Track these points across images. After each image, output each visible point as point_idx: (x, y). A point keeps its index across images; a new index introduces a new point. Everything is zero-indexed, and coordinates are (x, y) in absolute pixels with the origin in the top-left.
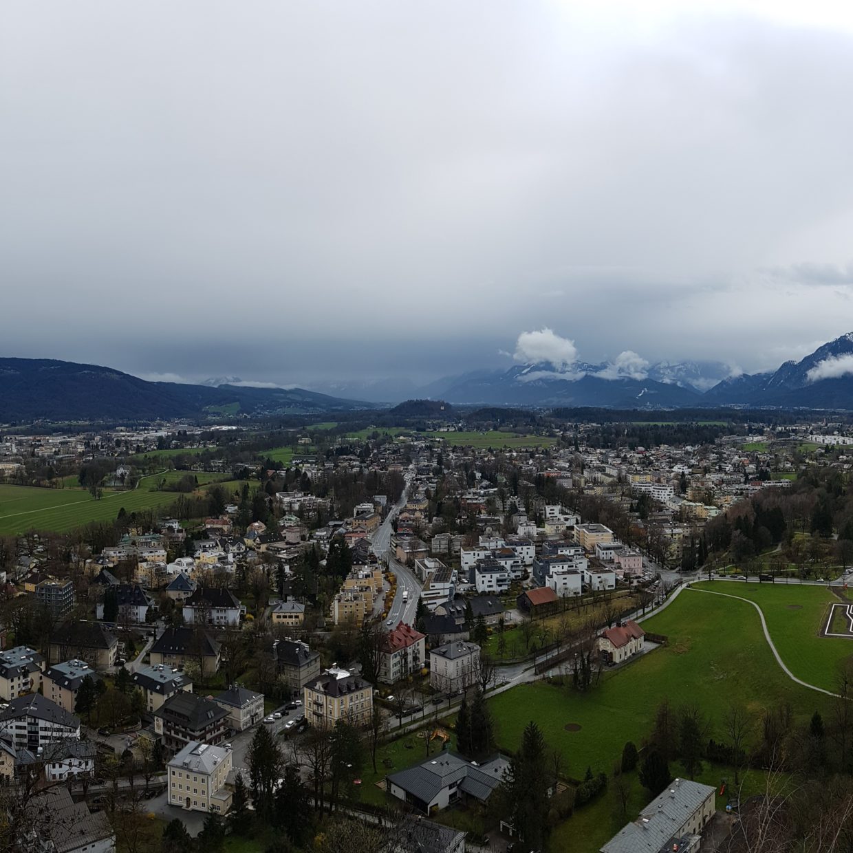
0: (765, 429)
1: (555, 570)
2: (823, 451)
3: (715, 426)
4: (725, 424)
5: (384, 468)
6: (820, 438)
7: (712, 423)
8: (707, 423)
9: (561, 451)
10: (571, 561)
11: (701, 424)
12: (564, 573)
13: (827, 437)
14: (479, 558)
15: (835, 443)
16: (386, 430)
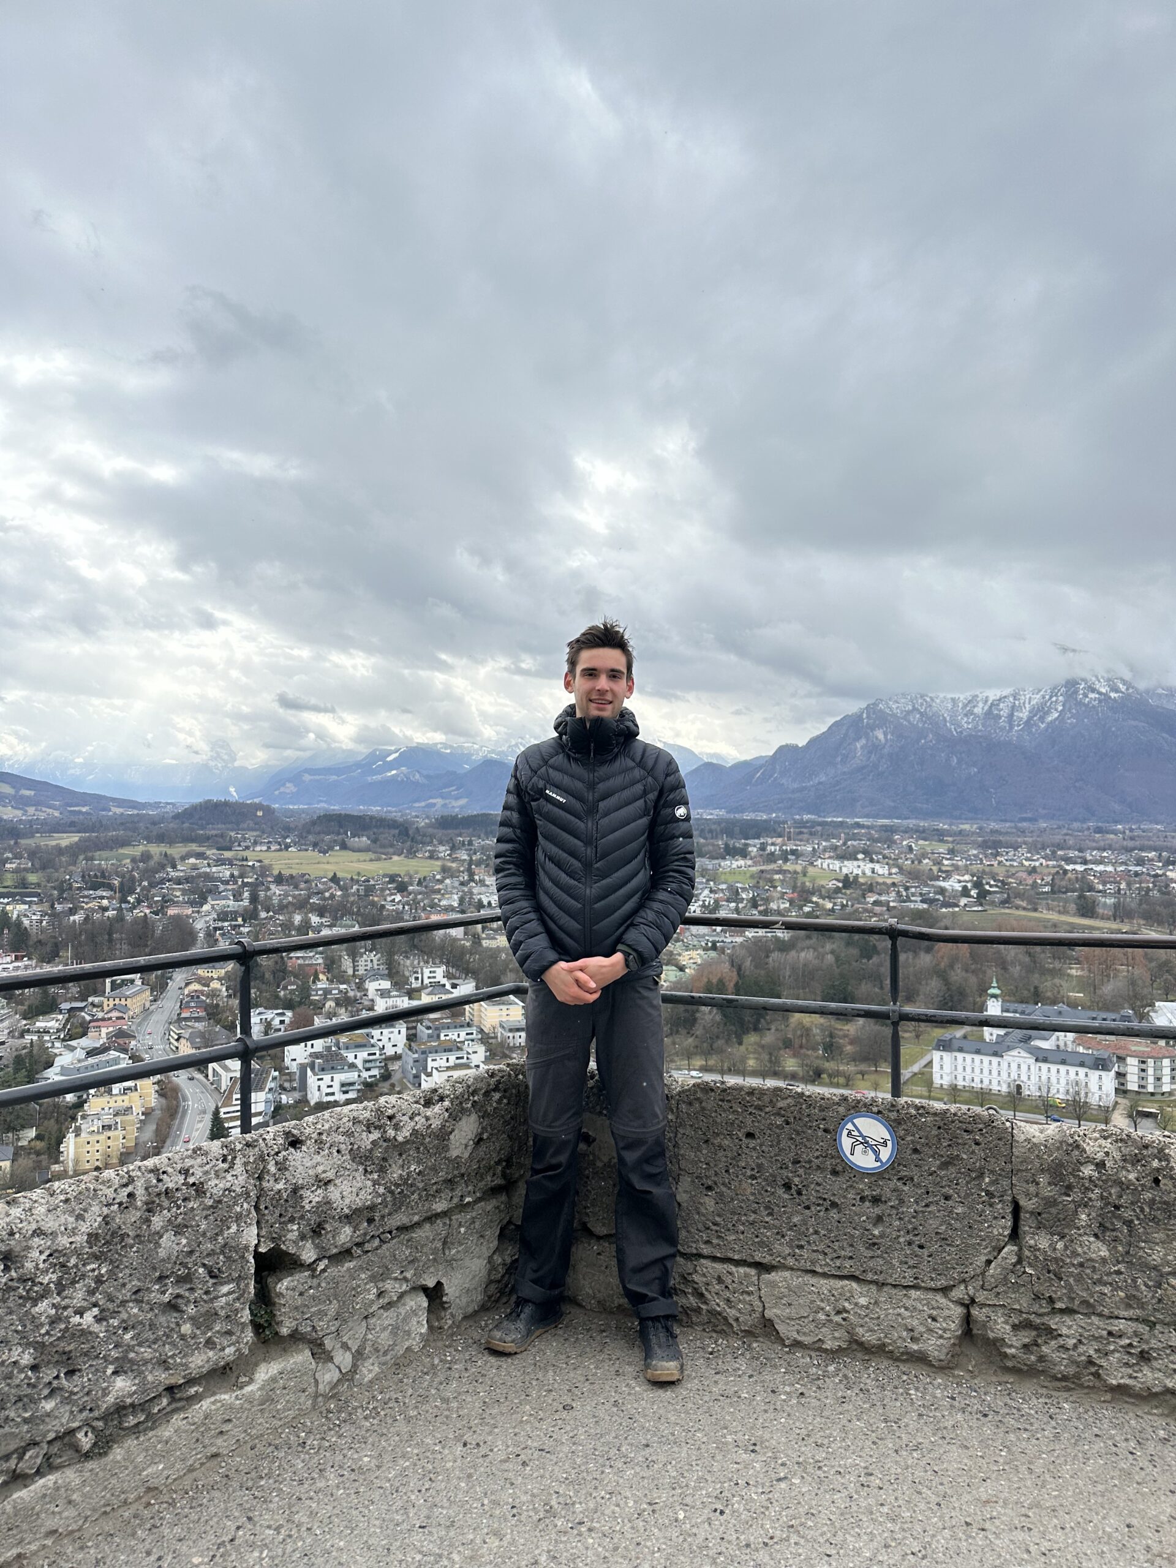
0: (750, 849)
1: (435, 1064)
2: (840, 885)
5: (160, 910)
6: (836, 865)
9: (448, 881)
10: (459, 1049)
12: (448, 1068)
13: (846, 863)
14: (313, 1050)
15: (860, 872)
16: (163, 848)
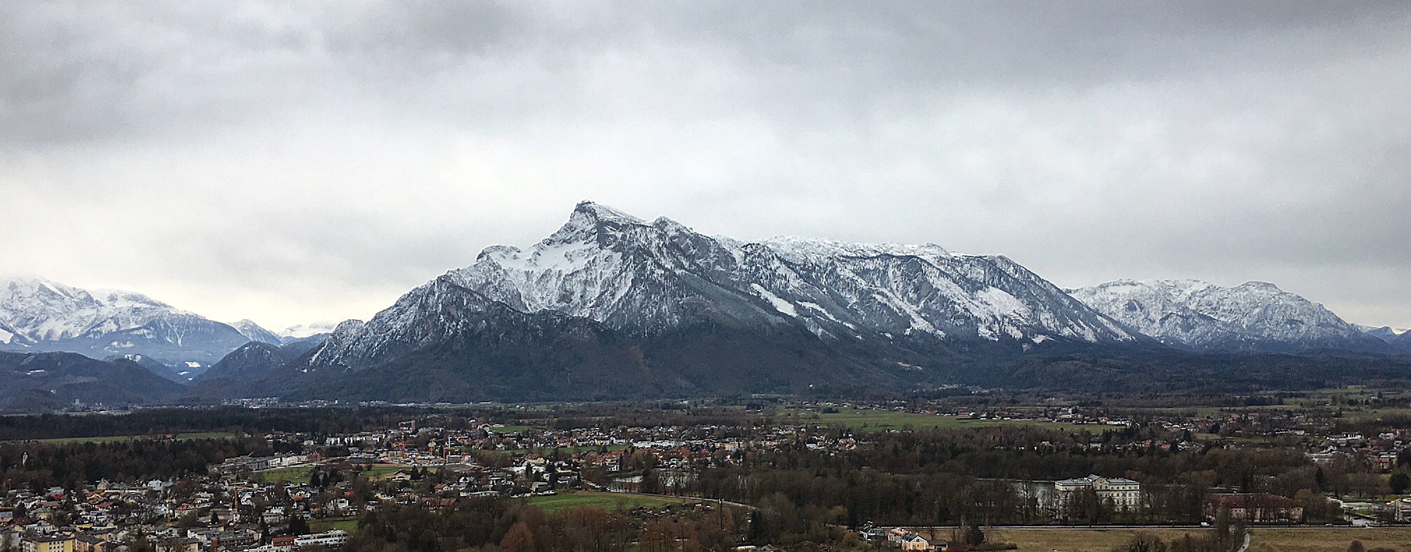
0: (305, 443)
2: (408, 478)
3: (209, 440)
4: (230, 437)
7: (203, 436)
8: (193, 437)
11: (183, 438)
